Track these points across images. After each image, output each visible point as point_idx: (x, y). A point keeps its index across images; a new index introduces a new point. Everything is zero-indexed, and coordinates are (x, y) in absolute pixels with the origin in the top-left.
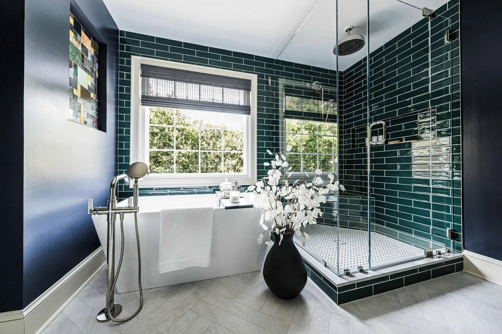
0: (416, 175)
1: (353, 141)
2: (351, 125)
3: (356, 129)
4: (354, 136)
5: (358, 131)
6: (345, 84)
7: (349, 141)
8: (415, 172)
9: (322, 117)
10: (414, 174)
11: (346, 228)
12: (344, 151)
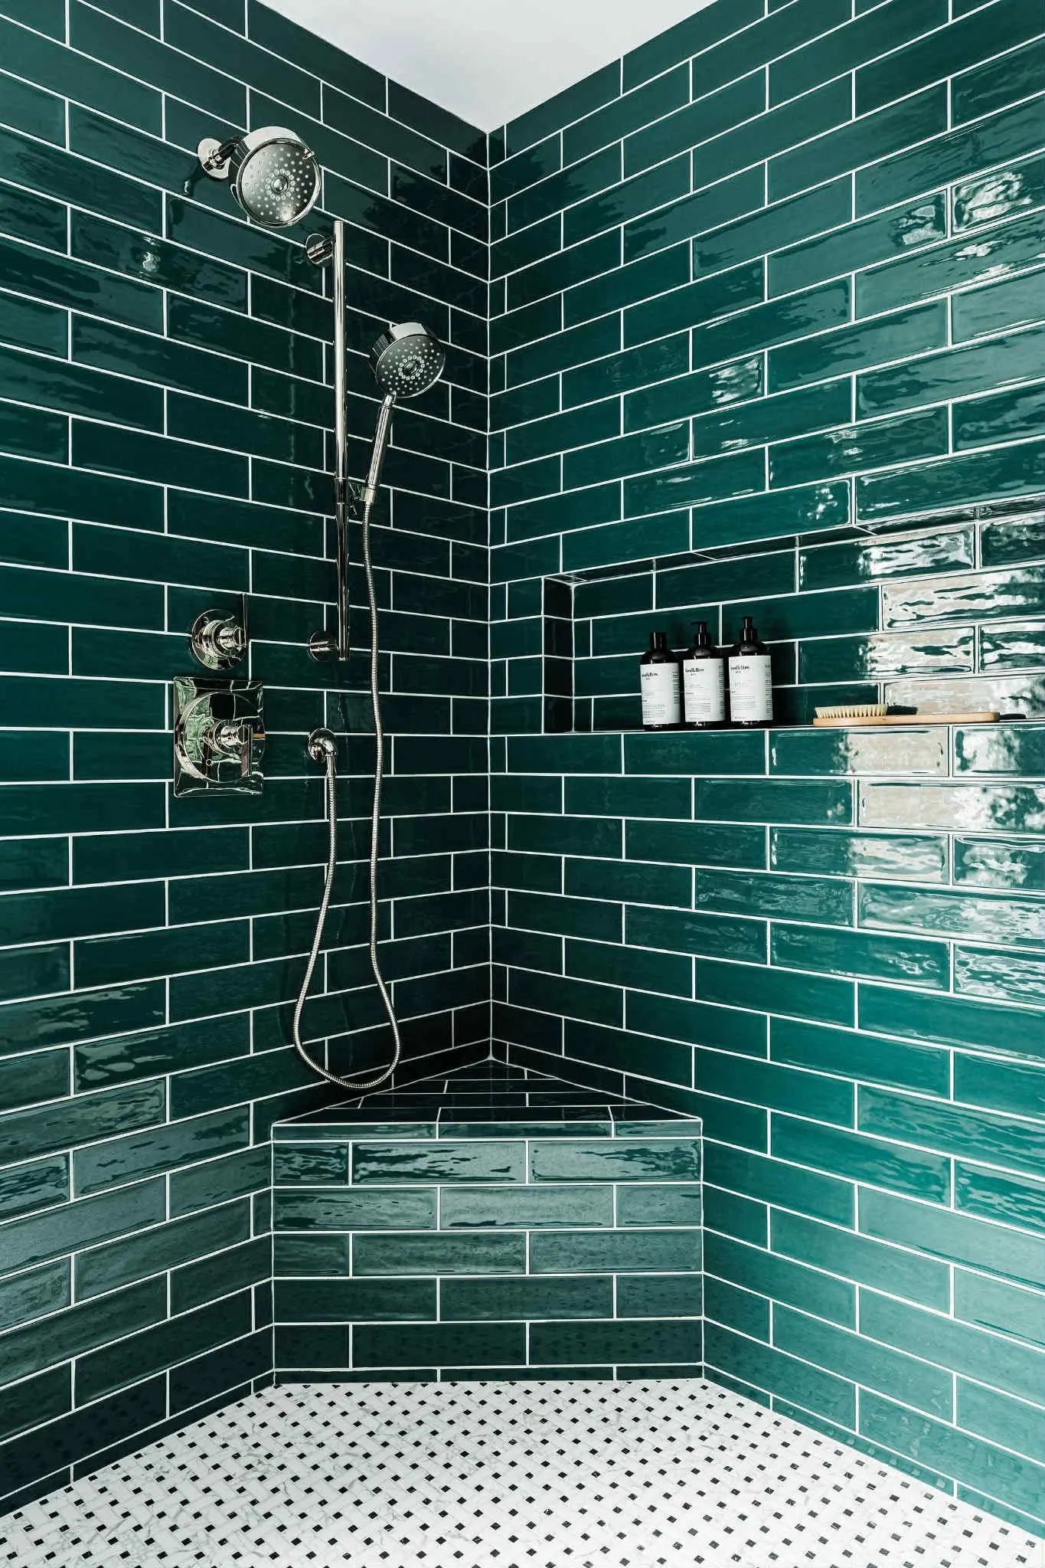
0: (975, 976)
1: (558, 676)
2: (542, 557)
3: (573, 586)
4: (559, 637)
5: (590, 600)
6: (498, 233)
7: (524, 676)
8: (964, 956)
9: (332, 466)
10: (959, 968)
11: (512, 1377)
12: (497, 744)
